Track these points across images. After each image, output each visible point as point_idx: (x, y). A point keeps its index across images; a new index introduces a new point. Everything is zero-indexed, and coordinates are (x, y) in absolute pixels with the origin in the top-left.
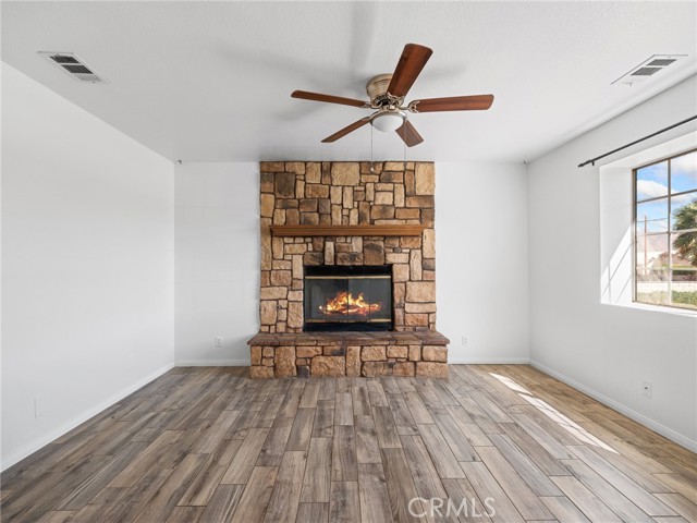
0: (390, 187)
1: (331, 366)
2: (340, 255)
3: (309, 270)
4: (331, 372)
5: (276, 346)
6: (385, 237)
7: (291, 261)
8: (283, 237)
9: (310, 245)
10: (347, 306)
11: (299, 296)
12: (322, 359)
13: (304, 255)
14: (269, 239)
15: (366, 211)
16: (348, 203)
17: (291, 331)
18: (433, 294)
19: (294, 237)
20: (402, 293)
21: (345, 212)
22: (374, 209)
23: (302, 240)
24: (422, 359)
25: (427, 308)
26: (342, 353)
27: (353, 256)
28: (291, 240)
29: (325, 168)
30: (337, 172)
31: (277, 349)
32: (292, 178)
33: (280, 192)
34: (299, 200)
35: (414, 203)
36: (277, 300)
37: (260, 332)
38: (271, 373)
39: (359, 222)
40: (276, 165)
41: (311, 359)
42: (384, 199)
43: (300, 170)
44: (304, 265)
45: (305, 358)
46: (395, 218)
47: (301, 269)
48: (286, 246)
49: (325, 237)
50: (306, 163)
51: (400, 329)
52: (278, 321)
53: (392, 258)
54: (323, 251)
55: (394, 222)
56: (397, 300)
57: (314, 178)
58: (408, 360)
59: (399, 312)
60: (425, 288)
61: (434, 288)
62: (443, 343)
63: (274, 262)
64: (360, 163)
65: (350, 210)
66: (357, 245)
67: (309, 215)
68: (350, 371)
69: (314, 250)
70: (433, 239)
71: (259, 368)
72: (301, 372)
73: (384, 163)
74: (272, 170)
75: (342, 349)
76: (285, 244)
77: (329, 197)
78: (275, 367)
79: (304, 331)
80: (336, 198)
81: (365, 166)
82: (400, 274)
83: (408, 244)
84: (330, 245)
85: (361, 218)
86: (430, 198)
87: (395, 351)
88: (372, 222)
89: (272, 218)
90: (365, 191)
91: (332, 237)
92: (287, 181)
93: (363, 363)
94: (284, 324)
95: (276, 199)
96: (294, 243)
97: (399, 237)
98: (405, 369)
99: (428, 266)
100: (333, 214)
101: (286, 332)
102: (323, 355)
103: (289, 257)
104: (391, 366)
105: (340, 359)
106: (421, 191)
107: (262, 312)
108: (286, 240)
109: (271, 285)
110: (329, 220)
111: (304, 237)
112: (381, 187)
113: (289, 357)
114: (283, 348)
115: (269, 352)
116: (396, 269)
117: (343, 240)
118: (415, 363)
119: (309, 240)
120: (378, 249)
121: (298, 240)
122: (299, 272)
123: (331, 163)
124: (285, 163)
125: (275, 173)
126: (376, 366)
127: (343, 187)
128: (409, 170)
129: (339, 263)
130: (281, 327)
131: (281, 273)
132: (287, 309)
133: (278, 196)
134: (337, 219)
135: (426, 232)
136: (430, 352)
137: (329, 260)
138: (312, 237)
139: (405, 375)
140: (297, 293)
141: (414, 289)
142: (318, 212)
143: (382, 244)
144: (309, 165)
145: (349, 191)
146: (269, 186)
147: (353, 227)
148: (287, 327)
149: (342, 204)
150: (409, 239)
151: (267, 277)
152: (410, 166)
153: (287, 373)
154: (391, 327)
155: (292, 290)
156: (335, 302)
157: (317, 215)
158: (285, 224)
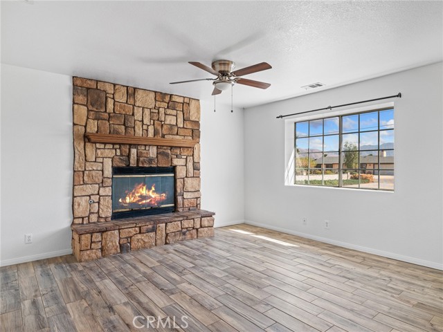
0: (174, 112)
1: (146, 241)
2: (141, 159)
3: (117, 170)
4: (147, 245)
5: (102, 232)
6: (171, 147)
7: (102, 163)
8: (95, 143)
9: (118, 151)
10: (143, 197)
11: (107, 191)
12: (139, 236)
13: (113, 158)
14: (82, 144)
15: (159, 128)
16: (146, 121)
17: (102, 220)
18: (199, 185)
19: (105, 144)
20: (182, 186)
21: (145, 127)
22: (165, 127)
23: (111, 146)
24: (201, 227)
25: (196, 195)
26: (154, 230)
27: (151, 160)
28: (102, 146)
29: (130, 91)
30: (139, 95)
31: (104, 235)
32: (103, 95)
33: (93, 106)
34: (109, 114)
35: (189, 126)
36: (90, 196)
37: (73, 224)
38: (99, 254)
39: (154, 136)
40: (89, 82)
41: (131, 237)
42: (171, 120)
43: (110, 90)
44: (112, 166)
45: (127, 238)
46: (177, 134)
47: (110, 169)
48: (98, 151)
49: (130, 145)
50: (115, 85)
51: (180, 210)
52: (90, 213)
53: (176, 162)
54: (129, 156)
55: (178, 137)
56: (179, 190)
57: (121, 97)
58: (193, 228)
59: (179, 199)
60: (195, 181)
61: (200, 181)
62: (210, 215)
63: (88, 164)
64: (155, 92)
65: (148, 126)
66: (153, 152)
67: (117, 126)
68: (159, 242)
69: (121, 155)
70: (199, 150)
71: (88, 252)
72: (123, 248)
73: (171, 95)
74: (85, 85)
75: (153, 227)
76: (97, 148)
77: (133, 115)
78: (102, 249)
79: (112, 219)
80: (138, 116)
81: (160, 96)
82: (181, 172)
83: (185, 153)
84: (134, 151)
85: (156, 133)
86: (197, 123)
87: (187, 224)
88: (163, 136)
89: (85, 127)
90: (158, 113)
91: (136, 146)
92: (99, 96)
93: (167, 235)
94: (97, 215)
95: (88, 111)
96: (105, 148)
97: (180, 147)
98: (192, 234)
99: (196, 168)
100: (136, 127)
101: (98, 222)
102: (140, 233)
103: (101, 160)
104: (184, 234)
105: (152, 234)
106: (193, 118)
107: (76, 207)
108: (98, 145)
109: (84, 184)
110: (132, 132)
111: (114, 144)
112: (169, 111)
113: (113, 239)
114: (109, 233)
115: (97, 237)
116: (178, 169)
117: (143, 148)
118: (197, 229)
119: (117, 146)
120: (167, 155)
121: (107, 146)
122: (108, 172)
123: (135, 89)
124: (97, 81)
125: (88, 89)
126: (175, 236)
127: (143, 108)
128: (186, 103)
129: (141, 165)
130: (94, 218)
131: (94, 173)
132: (99, 203)
133: (90, 108)
134: (139, 132)
135: (196, 146)
136: (205, 222)
137: (133, 163)
138: (120, 144)
139: (192, 238)
140: (107, 189)
141: (189, 182)
142: (124, 125)
143: (169, 152)
144: (117, 87)
145: (147, 112)
146: (81, 99)
147: (150, 139)
148: (99, 217)
149: (142, 121)
150: (186, 149)
151: (79, 177)
152: (186, 100)
153: (113, 251)
154: (175, 209)
155: (103, 187)
156: (133, 194)
157: (123, 127)
158: (97, 132)
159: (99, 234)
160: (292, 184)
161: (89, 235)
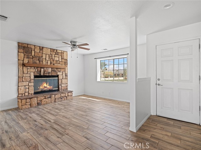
0: (58, 56)
1: (47, 101)
2: (45, 72)
3: (35, 77)
4: (47, 103)
5: (30, 99)
6: (57, 68)
7: (30, 74)
8: (27, 67)
9: (36, 70)
10: (45, 87)
11: (32, 84)
12: (45, 100)
13: (34, 72)
14: (22, 67)
15: (52, 61)
16: (47, 59)
17: (30, 95)
18: (67, 82)
19: (31, 67)
20: (61, 82)
21: (47, 61)
22: (54, 61)
23: (33, 68)
24: (68, 96)
25: (66, 85)
26: (50, 97)
27: (49, 73)
28: (30, 68)
29: (41, 48)
30: (44, 50)
31: (31, 99)
32: (30, 49)
33: (26, 53)
34: (33, 56)
35: (63, 61)
36: (25, 86)
37: (18, 96)
38: (29, 106)
39: (50, 64)
40: (24, 44)
41: (41, 100)
42: (57, 59)
43: (33, 48)
45: (40, 100)
46: (59, 64)
47: (33, 76)
48: (28, 70)
49: (41, 67)
50: (35, 46)
51: (60, 90)
52: (25, 92)
53: (59, 73)
54: (40, 71)
55: (59, 65)
56: (60, 84)
57: (37, 50)
58: (65, 96)
59: (60, 86)
60: (66, 80)
61: (68, 80)
62: (71, 92)
63: (24, 74)
64: (51, 49)
65: (48, 61)
66: (50, 70)
67: (35, 61)
68: (52, 102)
69: (38, 71)
70: (67, 69)
71: (25, 106)
72: (38, 104)
73: (57, 50)
74: (23, 46)
75: (50, 96)
76: (28, 69)
77: (42, 57)
78: (30, 105)
79: (34, 94)
80: (44, 57)
81: (52, 50)
82: (60, 77)
83: (62, 70)
84: (42, 70)
85: (51, 63)
86: (67, 60)
87: (62, 95)
88: (54, 64)
89: (23, 61)
90: (52, 56)
91: (43, 68)
92: (28, 50)
93: (55, 99)
94: (28, 93)
95: (24, 55)
97: (60, 68)
98: (64, 99)
99: (66, 75)
100: (43, 61)
101: (28, 95)
102: (45, 98)
103: (29, 73)
104: (62, 98)
105: (50, 99)
106: (65, 58)
107: (19, 90)
108: (28, 68)
109: (23, 81)
110: (42, 63)
111: (34, 67)
112: (56, 56)
113: (35, 101)
114: (33, 99)
115: (28, 100)
116: (59, 76)
117: (46, 68)
118: (66, 97)
119: (36, 68)
120: (55, 71)
121: (32, 68)
122: (32, 77)
123: (43, 47)
124: (28, 44)
125: (24, 47)
126: (58, 99)
127: (46, 54)
128: (62, 53)
129: (45, 75)
130: (27, 94)
131: (27, 78)
132: (29, 88)
133: (25, 54)
134: (44, 63)
135: (66, 68)
136: (70, 94)
137: (42, 74)
138: (37, 67)
139: (65, 100)
140: (32, 83)
141: (64, 81)
142: (39, 60)
143: (56, 70)
144: (36, 46)
145: (47, 56)
146: (21, 50)
147: (49, 65)
148: (29, 93)
149: (46, 59)
150: (62, 69)
151: (20, 79)
152: (62, 52)
153: (35, 105)
154: (58, 90)
155: (30, 82)
156: (42, 85)
157: (38, 61)
158: (28, 63)
159: (29, 99)
160: (100, 81)
161: (25, 100)
